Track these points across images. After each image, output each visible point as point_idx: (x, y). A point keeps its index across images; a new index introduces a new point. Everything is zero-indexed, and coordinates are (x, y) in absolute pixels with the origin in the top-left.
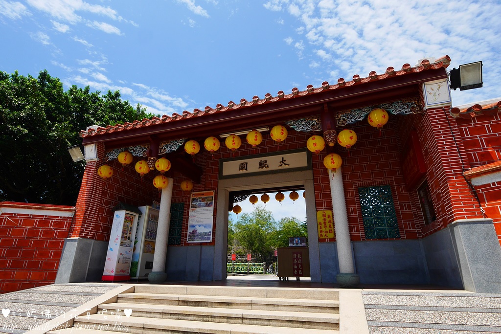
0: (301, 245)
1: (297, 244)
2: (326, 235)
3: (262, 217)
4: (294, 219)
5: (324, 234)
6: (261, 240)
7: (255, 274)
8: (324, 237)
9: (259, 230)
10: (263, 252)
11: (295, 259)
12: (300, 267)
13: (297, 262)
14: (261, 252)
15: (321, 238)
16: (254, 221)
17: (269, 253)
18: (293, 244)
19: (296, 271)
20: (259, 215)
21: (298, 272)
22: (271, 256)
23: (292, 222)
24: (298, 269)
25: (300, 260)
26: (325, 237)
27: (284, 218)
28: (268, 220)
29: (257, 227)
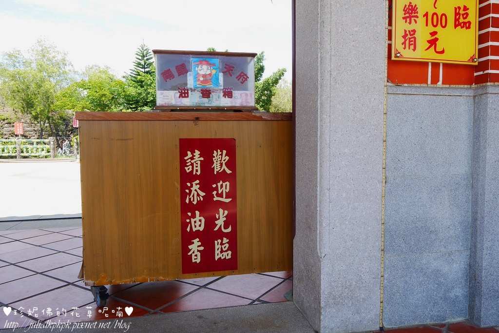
0: (225, 102)
1: (206, 93)
2: (433, 43)
3: (49, 60)
4: (107, 68)
5: (423, 33)
6: (48, 98)
7: (34, 159)
8: (421, 53)
9: (43, 80)
10: (53, 119)
11: (191, 177)
12: (220, 223)
13: (209, 197)
14: (48, 118)
15: (408, 54)
16: (34, 65)
17: (64, 120)
18: (184, 94)
19: (195, 247)
20: (44, 56)
21: (209, 253)
22: (67, 125)
23: (105, 72)
24: (209, 236)
25: (224, 187)
26: (430, 55)
27: (91, 66)
28: (62, 66)
29: (39, 75)
